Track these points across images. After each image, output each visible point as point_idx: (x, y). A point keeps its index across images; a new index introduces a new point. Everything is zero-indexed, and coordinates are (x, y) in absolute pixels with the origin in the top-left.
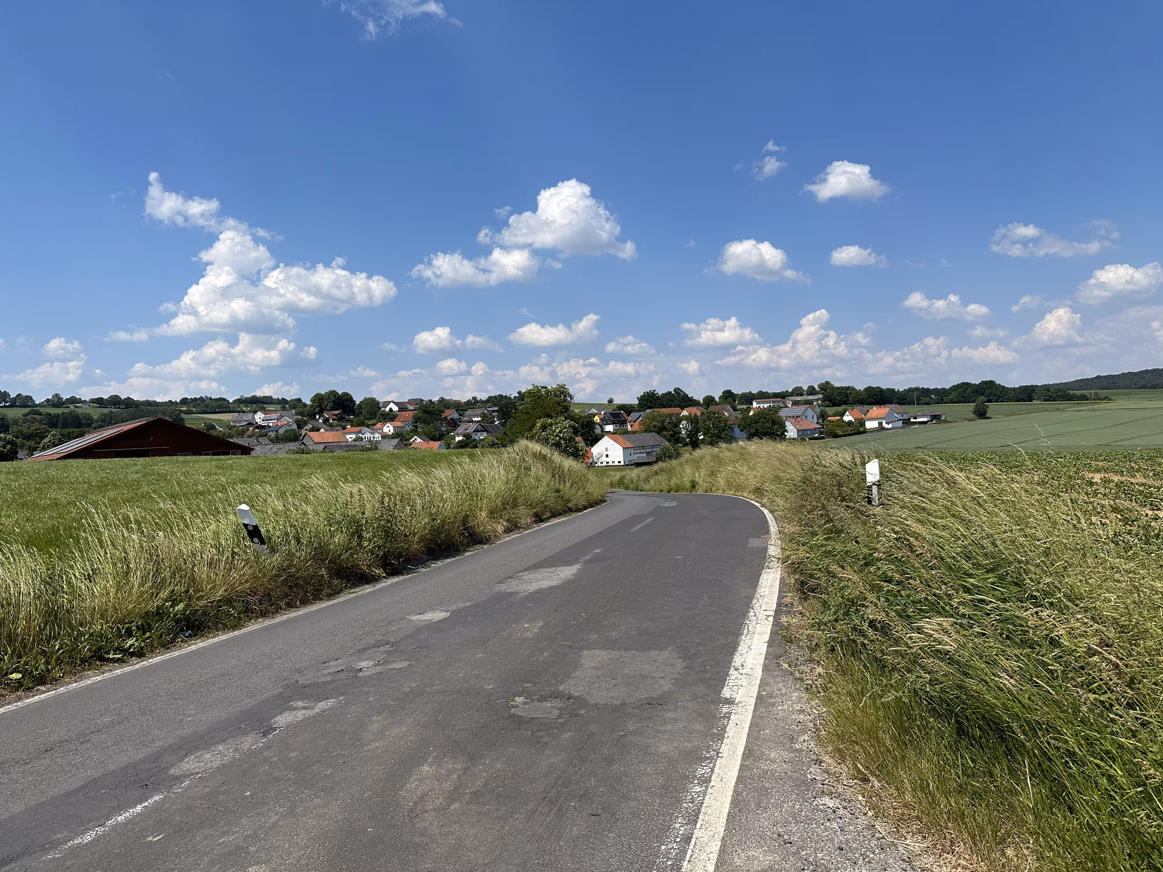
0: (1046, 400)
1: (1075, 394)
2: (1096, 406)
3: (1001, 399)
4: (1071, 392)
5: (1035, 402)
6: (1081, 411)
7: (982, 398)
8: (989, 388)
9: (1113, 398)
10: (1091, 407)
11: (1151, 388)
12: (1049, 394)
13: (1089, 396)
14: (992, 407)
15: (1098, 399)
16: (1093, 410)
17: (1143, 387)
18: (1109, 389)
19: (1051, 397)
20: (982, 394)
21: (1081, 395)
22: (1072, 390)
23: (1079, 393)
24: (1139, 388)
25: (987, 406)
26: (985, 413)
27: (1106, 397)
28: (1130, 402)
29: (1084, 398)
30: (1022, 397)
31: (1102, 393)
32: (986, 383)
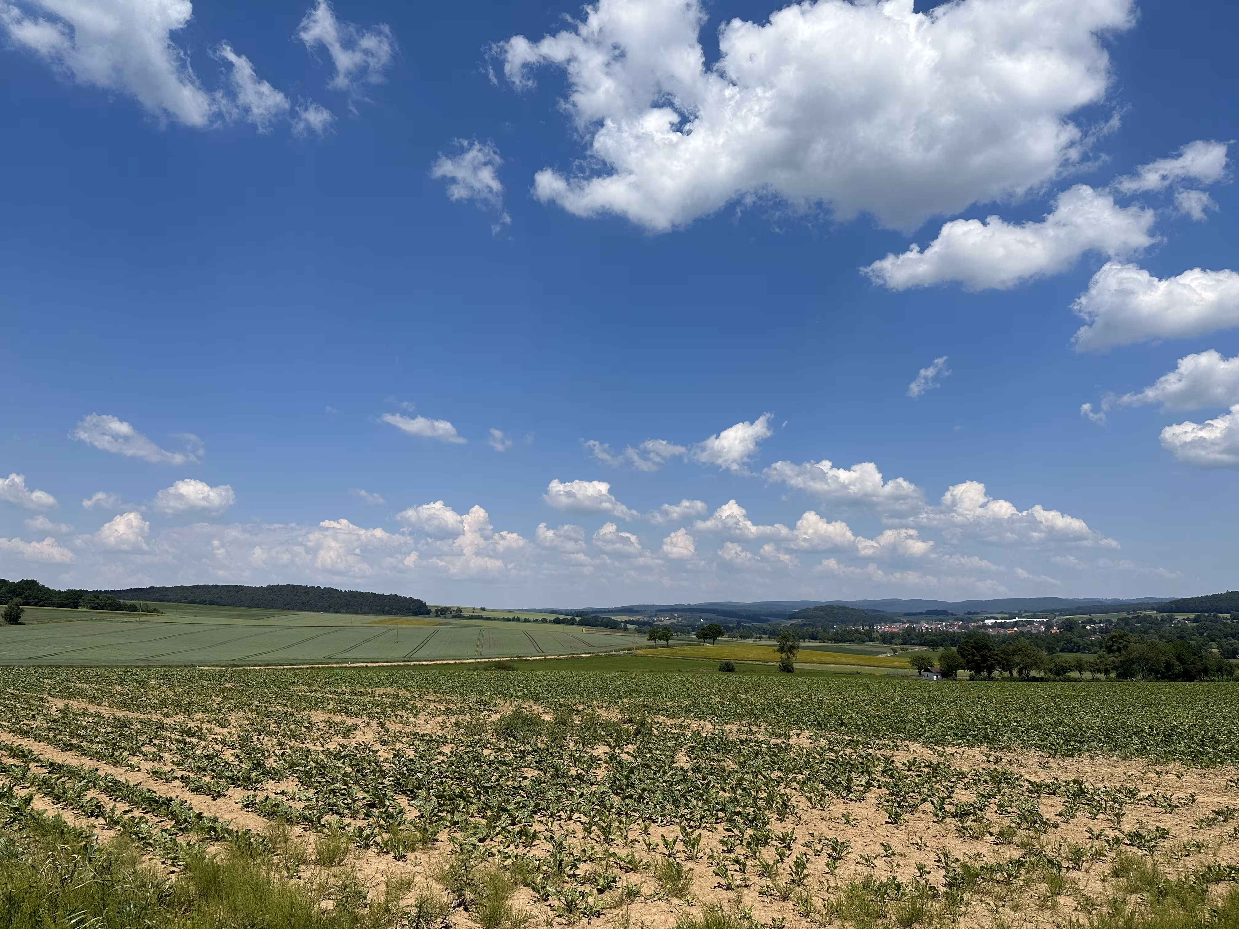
0: (93, 608)
1: (125, 604)
2: (143, 619)
3: (41, 603)
4: (122, 601)
5: (80, 609)
6: (127, 622)
7: (17, 600)
8: (29, 589)
9: (161, 611)
10: (138, 619)
11: (198, 603)
12: (98, 601)
13: (138, 607)
14: (28, 612)
15: (147, 610)
16: (140, 622)
17: (193, 602)
18: (160, 601)
19: (99, 605)
20: (20, 595)
21: (130, 605)
22: (124, 599)
23: (129, 602)
24: (188, 603)
25: (22, 610)
26: (18, 617)
27: (155, 610)
28: (177, 616)
29: (133, 608)
30: (66, 602)
31: (152, 604)
32: (27, 582)
